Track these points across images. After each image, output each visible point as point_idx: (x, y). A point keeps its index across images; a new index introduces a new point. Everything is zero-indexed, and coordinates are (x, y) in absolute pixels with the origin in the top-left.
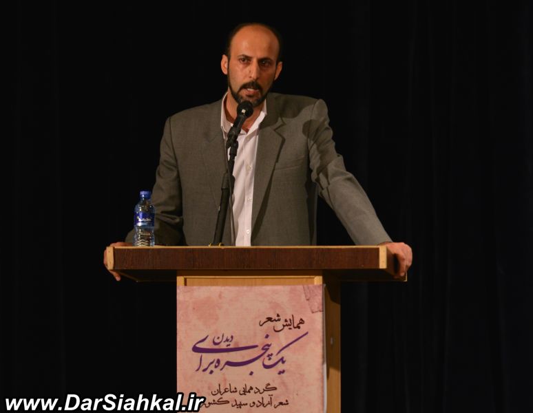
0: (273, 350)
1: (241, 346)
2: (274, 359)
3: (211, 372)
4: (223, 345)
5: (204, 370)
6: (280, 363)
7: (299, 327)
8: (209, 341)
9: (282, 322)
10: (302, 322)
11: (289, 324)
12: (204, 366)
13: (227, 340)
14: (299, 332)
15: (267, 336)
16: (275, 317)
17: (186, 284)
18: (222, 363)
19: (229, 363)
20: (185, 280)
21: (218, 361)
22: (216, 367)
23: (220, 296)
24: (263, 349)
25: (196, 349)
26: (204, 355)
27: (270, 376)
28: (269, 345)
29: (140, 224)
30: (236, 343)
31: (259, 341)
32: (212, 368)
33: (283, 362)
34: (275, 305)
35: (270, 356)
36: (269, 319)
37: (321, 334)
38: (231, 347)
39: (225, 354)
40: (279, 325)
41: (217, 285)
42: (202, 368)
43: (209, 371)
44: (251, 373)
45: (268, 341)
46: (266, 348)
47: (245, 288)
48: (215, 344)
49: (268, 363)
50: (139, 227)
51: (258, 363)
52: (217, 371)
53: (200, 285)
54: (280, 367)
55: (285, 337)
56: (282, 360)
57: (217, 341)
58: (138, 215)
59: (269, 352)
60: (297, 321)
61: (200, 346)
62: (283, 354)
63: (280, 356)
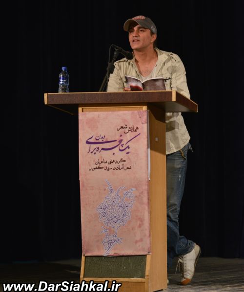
0: (124, 142)
1: (109, 140)
2: (125, 147)
3: (95, 153)
4: (100, 140)
5: (92, 153)
6: (127, 149)
7: (136, 131)
8: (94, 138)
9: (128, 129)
10: (137, 128)
11: (131, 130)
12: (92, 150)
13: (102, 138)
14: (136, 134)
15: (121, 136)
16: (124, 126)
17: (83, 111)
18: (100, 149)
19: (103, 149)
20: (83, 109)
21: (98, 148)
22: (97, 151)
23: (99, 117)
24: (119, 142)
25: (88, 142)
26: (92, 145)
27: (123, 155)
28: (122, 140)
29: (61, 83)
30: (107, 139)
31: (117, 138)
32: (95, 151)
33: (129, 148)
34: (124, 120)
35: (122, 145)
36: (122, 127)
37: (146, 134)
38: (104, 141)
39: (101, 145)
40: (127, 130)
41: (97, 111)
42: (90, 152)
43: (94, 153)
44: (114, 154)
45: (121, 138)
46: (121, 141)
47: (110, 113)
48: (96, 140)
49: (121, 149)
50: (61, 84)
51: (117, 149)
52: (97, 153)
53: (90, 111)
54: (127, 150)
55: (129, 136)
56: (128, 147)
57: (97, 138)
58: (60, 78)
59: (122, 143)
60: (135, 128)
61: (89, 141)
62: (129, 144)
63: (127, 145)
